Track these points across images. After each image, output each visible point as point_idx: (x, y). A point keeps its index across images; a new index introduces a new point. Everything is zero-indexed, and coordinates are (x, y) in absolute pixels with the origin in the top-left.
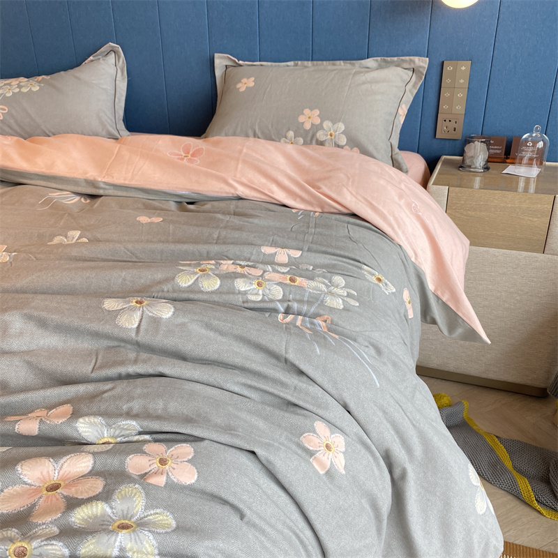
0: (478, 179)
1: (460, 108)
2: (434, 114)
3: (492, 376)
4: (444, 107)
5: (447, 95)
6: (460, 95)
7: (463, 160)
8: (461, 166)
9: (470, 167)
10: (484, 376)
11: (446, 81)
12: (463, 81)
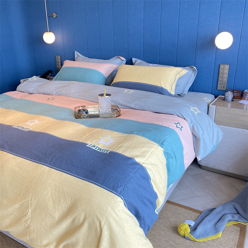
0: (230, 104)
1: (225, 80)
2: (217, 81)
3: (230, 171)
4: (220, 79)
5: (221, 75)
6: (226, 76)
7: (225, 98)
8: (224, 99)
9: (226, 100)
10: (227, 171)
11: (221, 71)
12: (226, 71)
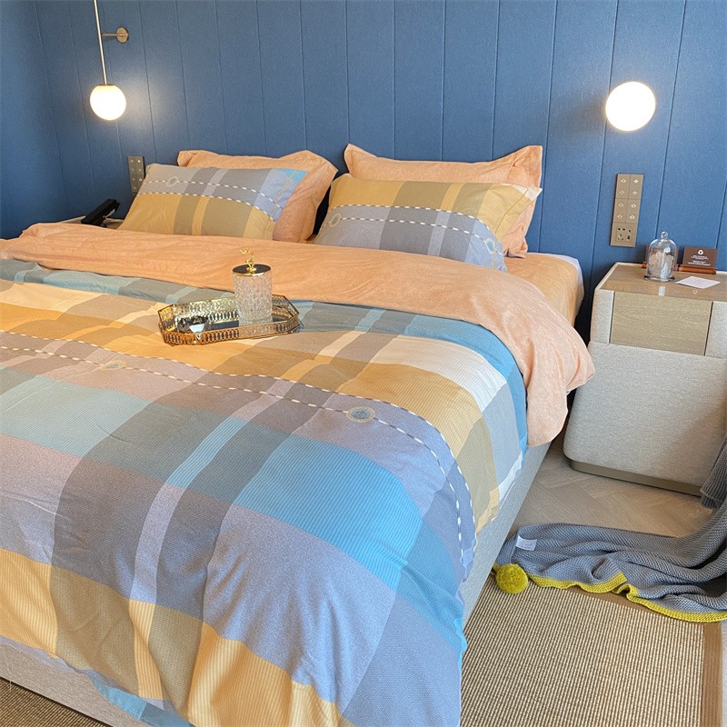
1: (633, 218)
2: (610, 223)
4: (618, 217)
5: (621, 205)
6: (633, 206)
10: (650, 474)
11: (620, 193)
12: (636, 193)
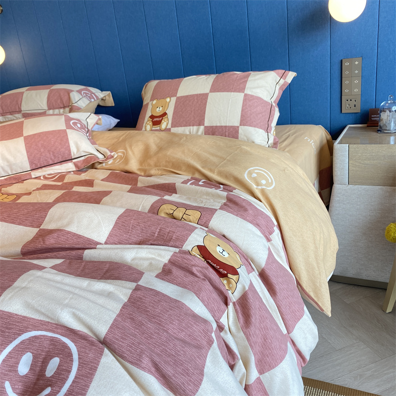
1: (357, 90)
2: (339, 96)
4: (346, 91)
6: (356, 82)
11: (346, 73)
